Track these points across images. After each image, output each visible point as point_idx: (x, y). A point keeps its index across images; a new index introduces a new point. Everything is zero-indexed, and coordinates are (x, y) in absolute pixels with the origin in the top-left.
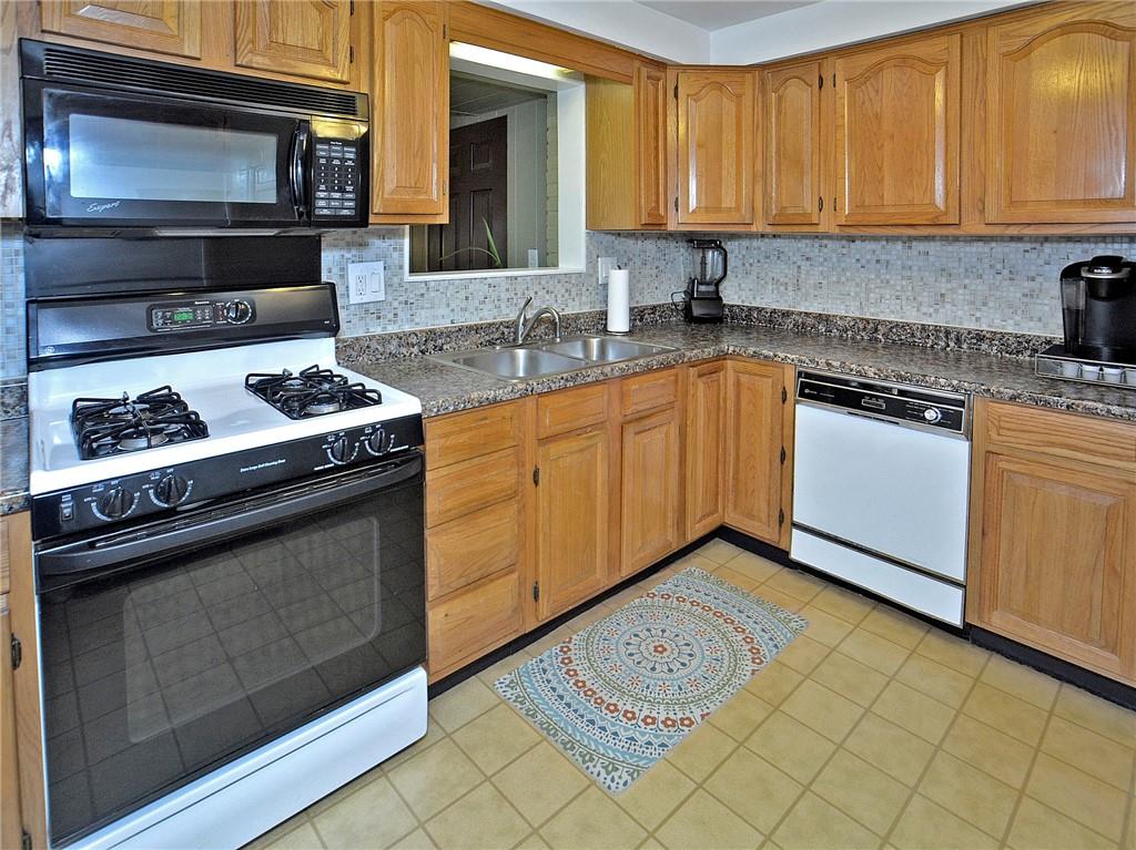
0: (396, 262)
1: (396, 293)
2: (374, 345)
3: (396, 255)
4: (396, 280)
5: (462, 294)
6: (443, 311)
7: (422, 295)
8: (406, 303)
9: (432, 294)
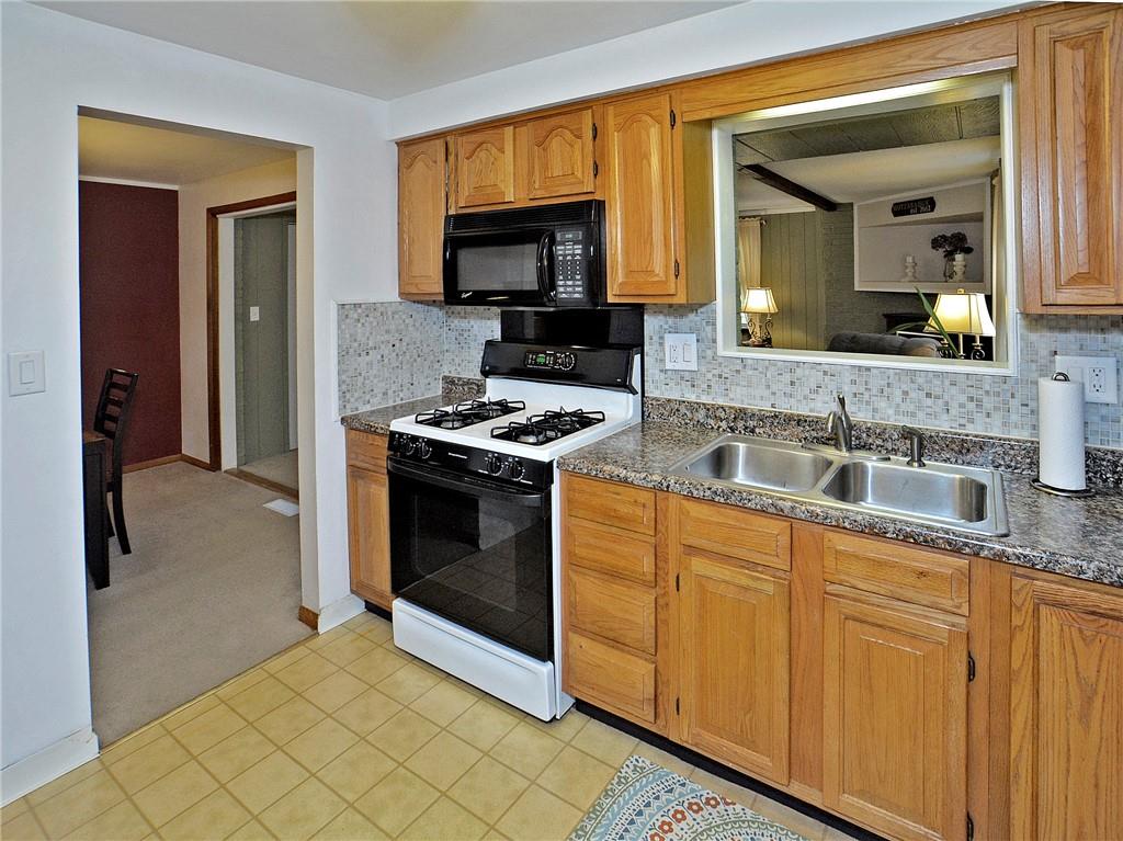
0: (709, 335)
1: (709, 366)
2: (683, 410)
3: (709, 329)
4: (709, 353)
5: (787, 378)
6: (762, 391)
7: (738, 371)
8: (720, 376)
9: (750, 372)
